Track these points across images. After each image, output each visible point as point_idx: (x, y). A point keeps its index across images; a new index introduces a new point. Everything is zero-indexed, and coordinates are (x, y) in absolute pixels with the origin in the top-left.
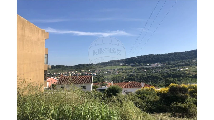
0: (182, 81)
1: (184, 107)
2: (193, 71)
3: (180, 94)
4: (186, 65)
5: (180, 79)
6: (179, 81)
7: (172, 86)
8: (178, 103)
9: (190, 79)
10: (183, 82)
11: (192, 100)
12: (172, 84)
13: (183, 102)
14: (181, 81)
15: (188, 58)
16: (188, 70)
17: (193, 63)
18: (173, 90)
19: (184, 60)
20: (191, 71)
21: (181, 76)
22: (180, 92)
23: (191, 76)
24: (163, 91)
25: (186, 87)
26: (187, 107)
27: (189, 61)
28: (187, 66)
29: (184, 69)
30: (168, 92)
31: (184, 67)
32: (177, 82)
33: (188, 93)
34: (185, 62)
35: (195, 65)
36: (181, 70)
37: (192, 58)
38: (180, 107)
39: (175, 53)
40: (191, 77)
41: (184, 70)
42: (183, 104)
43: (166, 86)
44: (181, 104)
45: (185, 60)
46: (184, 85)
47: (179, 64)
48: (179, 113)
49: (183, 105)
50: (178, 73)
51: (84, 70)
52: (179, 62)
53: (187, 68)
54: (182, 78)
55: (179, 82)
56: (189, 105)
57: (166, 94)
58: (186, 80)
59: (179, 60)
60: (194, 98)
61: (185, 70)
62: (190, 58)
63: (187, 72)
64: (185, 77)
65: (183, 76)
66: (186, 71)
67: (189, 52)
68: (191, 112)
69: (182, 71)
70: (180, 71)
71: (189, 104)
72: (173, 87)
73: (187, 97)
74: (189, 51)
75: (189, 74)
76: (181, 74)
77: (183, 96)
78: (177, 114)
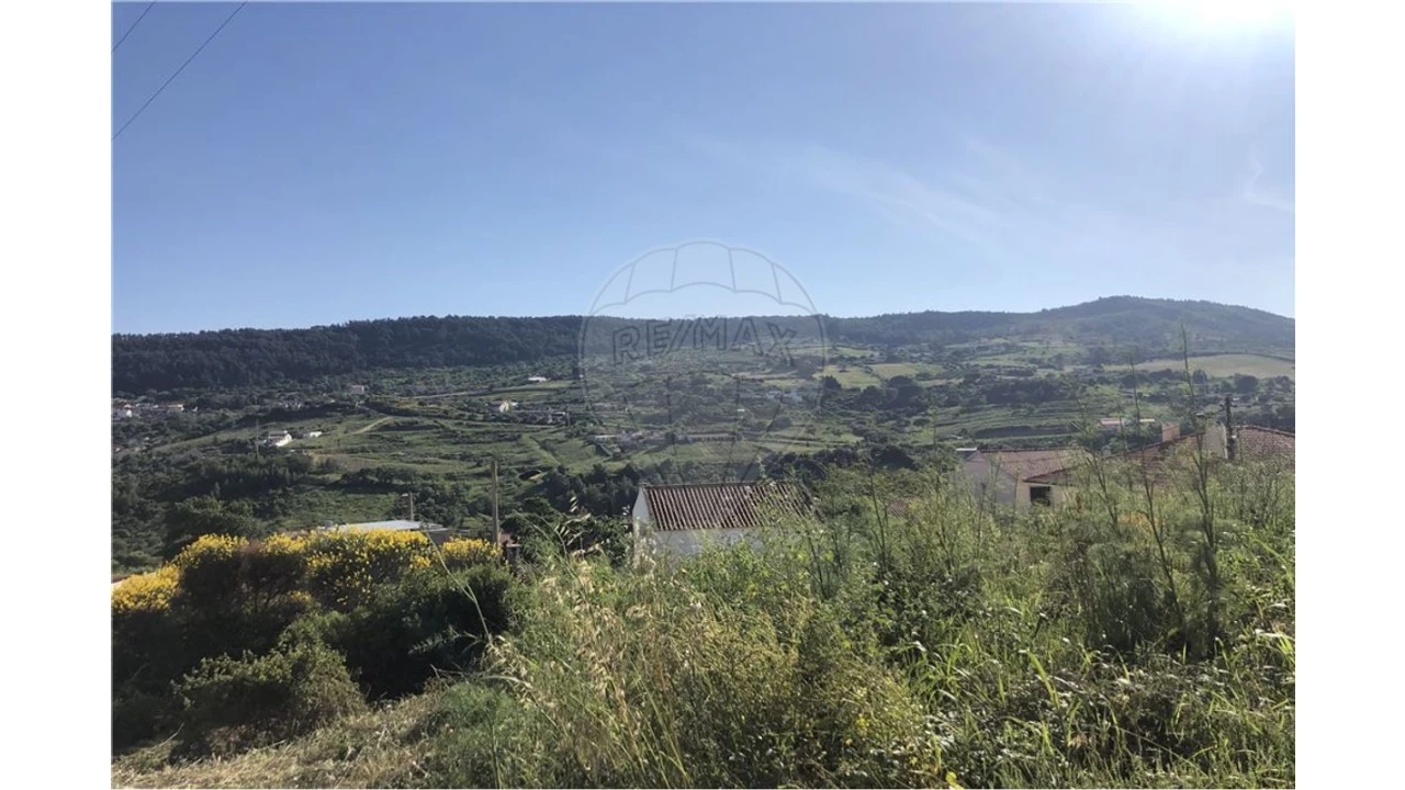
0: (285, 514)
1: (269, 676)
2: (352, 451)
3: (251, 603)
4: (313, 412)
5: (272, 505)
6: (258, 513)
7: (201, 555)
8: (227, 660)
9: (331, 498)
10: (289, 522)
11: (321, 628)
12: (208, 542)
13: (262, 652)
14: (274, 515)
15: (326, 370)
16: (323, 442)
17: (350, 399)
18: (206, 579)
19: (301, 381)
20: (338, 451)
21: (275, 481)
22: (257, 587)
23: (334, 477)
24: (140, 598)
25: (296, 553)
26: (284, 677)
27: (329, 390)
28: (319, 421)
29: (300, 437)
30: (175, 602)
31: (296, 425)
32: (249, 520)
33: (301, 588)
34: (307, 391)
35: (360, 411)
36: (281, 444)
37: (348, 371)
38: (239, 686)
39: (248, 334)
40: (335, 486)
41: (301, 441)
42: (262, 664)
43: (168, 555)
44: (250, 662)
45: (309, 382)
46: (288, 541)
47: (271, 404)
48: (233, 724)
49: (264, 667)
50: (261, 467)
52: (269, 396)
53: (317, 434)
54: (285, 494)
55: (265, 519)
56: (300, 659)
57: (162, 610)
58: (310, 504)
59: (268, 381)
60: (335, 614)
61: (303, 447)
62: (337, 372)
63: (317, 459)
64: (301, 491)
65: (294, 483)
66: (311, 453)
67: (331, 333)
68: (305, 704)
69: (284, 450)
70: (276, 450)
71: (299, 652)
72: (208, 557)
73: (297, 609)
74: (336, 329)
75: (327, 467)
76: (280, 471)
77: (274, 609)
78: (217, 737)
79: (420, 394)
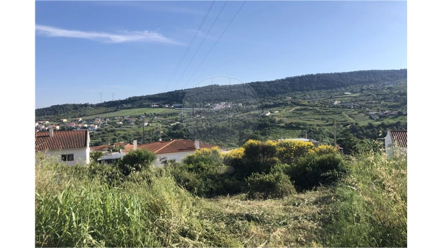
0: (269, 135)
1: (269, 180)
2: (288, 117)
3: (263, 159)
4: (275, 105)
5: (265, 132)
6: (263, 134)
7: (249, 145)
8: (258, 174)
9: (282, 130)
10: (270, 137)
11: (282, 168)
12: (251, 141)
13: (267, 173)
14: (266, 135)
15: (280, 93)
16: (279, 114)
17: (287, 101)
18: (251, 151)
19: (272, 96)
20: (283, 117)
21: (266, 125)
22: (264, 155)
23: (282, 125)
24: (235, 155)
25: (274, 146)
26: (273, 181)
27: (281, 99)
28: (278, 108)
29: (273, 113)
30: (243, 157)
31: (272, 109)
32: (259, 136)
33: (275, 156)
34: (274, 99)
35: (290, 105)
36: (267, 115)
37: (286, 93)
38: (262, 182)
39: (258, 83)
40: (283, 127)
41: (272, 114)
42: (267, 176)
43: (240, 144)
44: (264, 175)
45: (275, 96)
46: (270, 142)
47: (264, 103)
48: (261, 192)
49: (268, 177)
50: (262, 121)
51: (67, 118)
52: (264, 101)
53: (278, 112)
54: (269, 129)
55: (263, 136)
56: (277, 176)
57: (240, 159)
58: (276, 132)
59: (264, 97)
60: (286, 164)
61: (273, 116)
62: (283, 93)
63: (277, 119)
64: (274, 128)
65: (271, 126)
66: (276, 117)
67: (281, 81)
68: (279, 189)
69: (268, 116)
70: (266, 117)
71: (277, 174)
72: (251, 145)
73: (274, 162)
74: (282, 80)
75: (280, 122)
76: (267, 123)
77: (269, 162)
78: (257, 194)
79: (308, 99)
